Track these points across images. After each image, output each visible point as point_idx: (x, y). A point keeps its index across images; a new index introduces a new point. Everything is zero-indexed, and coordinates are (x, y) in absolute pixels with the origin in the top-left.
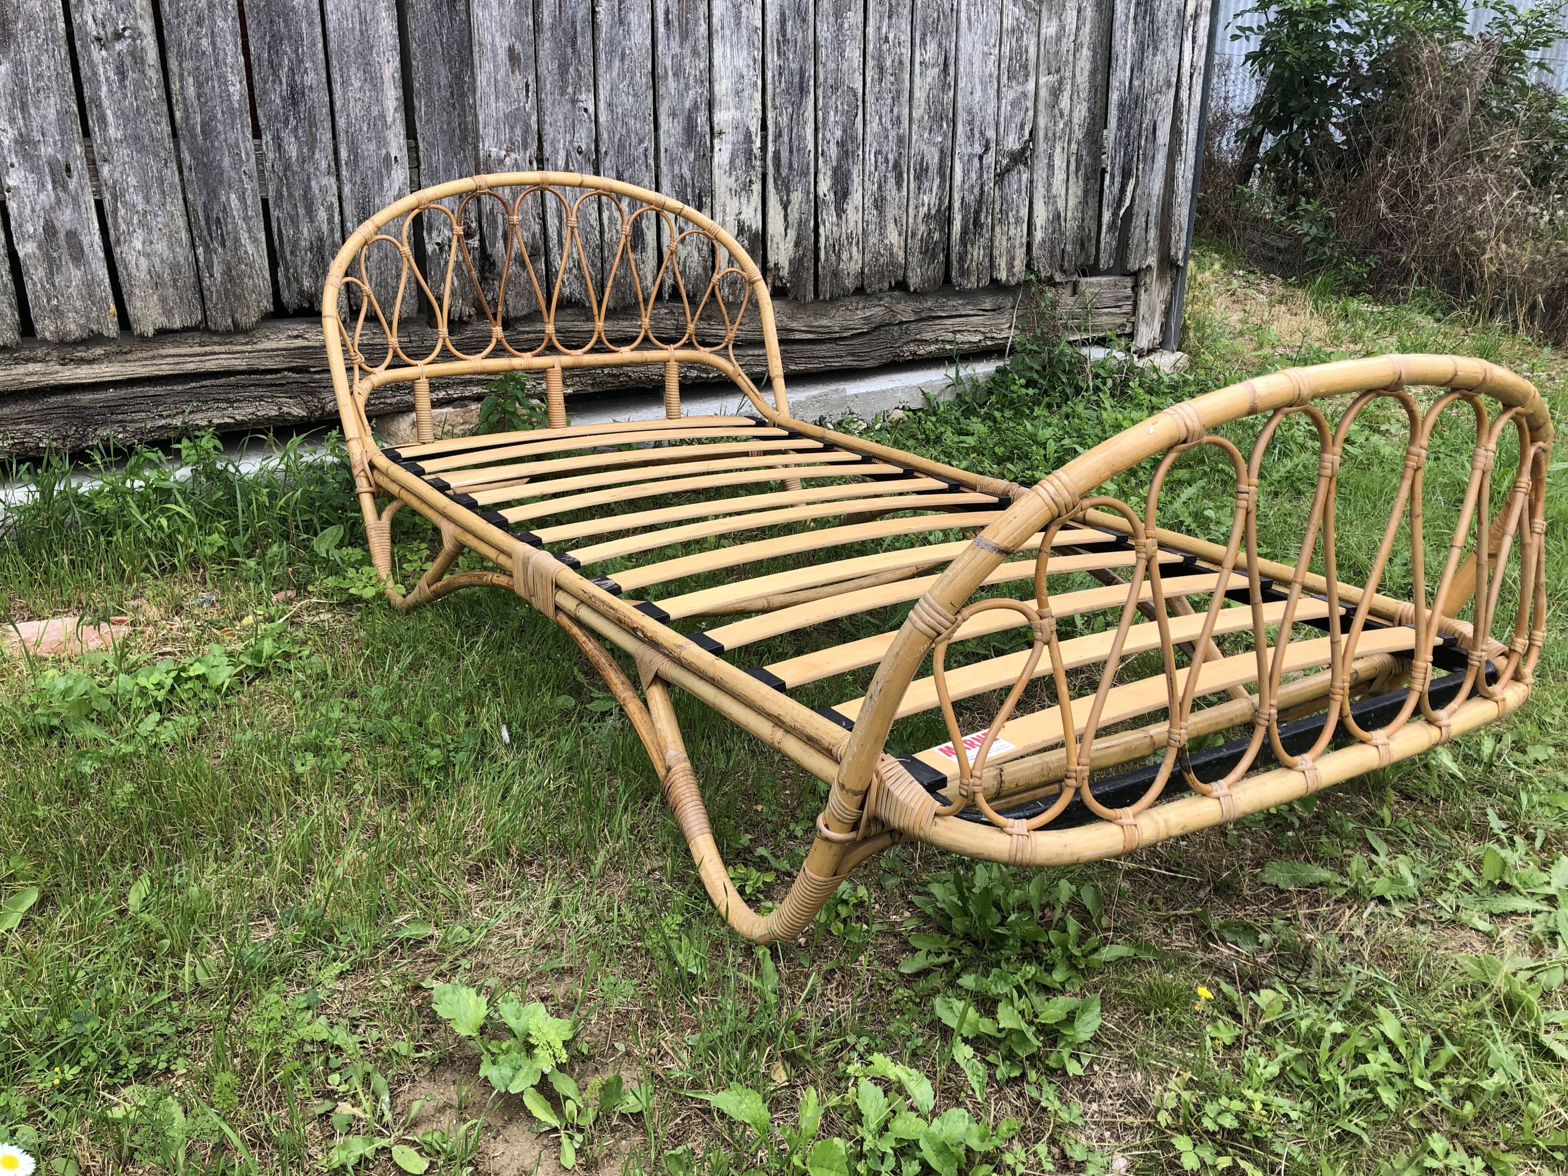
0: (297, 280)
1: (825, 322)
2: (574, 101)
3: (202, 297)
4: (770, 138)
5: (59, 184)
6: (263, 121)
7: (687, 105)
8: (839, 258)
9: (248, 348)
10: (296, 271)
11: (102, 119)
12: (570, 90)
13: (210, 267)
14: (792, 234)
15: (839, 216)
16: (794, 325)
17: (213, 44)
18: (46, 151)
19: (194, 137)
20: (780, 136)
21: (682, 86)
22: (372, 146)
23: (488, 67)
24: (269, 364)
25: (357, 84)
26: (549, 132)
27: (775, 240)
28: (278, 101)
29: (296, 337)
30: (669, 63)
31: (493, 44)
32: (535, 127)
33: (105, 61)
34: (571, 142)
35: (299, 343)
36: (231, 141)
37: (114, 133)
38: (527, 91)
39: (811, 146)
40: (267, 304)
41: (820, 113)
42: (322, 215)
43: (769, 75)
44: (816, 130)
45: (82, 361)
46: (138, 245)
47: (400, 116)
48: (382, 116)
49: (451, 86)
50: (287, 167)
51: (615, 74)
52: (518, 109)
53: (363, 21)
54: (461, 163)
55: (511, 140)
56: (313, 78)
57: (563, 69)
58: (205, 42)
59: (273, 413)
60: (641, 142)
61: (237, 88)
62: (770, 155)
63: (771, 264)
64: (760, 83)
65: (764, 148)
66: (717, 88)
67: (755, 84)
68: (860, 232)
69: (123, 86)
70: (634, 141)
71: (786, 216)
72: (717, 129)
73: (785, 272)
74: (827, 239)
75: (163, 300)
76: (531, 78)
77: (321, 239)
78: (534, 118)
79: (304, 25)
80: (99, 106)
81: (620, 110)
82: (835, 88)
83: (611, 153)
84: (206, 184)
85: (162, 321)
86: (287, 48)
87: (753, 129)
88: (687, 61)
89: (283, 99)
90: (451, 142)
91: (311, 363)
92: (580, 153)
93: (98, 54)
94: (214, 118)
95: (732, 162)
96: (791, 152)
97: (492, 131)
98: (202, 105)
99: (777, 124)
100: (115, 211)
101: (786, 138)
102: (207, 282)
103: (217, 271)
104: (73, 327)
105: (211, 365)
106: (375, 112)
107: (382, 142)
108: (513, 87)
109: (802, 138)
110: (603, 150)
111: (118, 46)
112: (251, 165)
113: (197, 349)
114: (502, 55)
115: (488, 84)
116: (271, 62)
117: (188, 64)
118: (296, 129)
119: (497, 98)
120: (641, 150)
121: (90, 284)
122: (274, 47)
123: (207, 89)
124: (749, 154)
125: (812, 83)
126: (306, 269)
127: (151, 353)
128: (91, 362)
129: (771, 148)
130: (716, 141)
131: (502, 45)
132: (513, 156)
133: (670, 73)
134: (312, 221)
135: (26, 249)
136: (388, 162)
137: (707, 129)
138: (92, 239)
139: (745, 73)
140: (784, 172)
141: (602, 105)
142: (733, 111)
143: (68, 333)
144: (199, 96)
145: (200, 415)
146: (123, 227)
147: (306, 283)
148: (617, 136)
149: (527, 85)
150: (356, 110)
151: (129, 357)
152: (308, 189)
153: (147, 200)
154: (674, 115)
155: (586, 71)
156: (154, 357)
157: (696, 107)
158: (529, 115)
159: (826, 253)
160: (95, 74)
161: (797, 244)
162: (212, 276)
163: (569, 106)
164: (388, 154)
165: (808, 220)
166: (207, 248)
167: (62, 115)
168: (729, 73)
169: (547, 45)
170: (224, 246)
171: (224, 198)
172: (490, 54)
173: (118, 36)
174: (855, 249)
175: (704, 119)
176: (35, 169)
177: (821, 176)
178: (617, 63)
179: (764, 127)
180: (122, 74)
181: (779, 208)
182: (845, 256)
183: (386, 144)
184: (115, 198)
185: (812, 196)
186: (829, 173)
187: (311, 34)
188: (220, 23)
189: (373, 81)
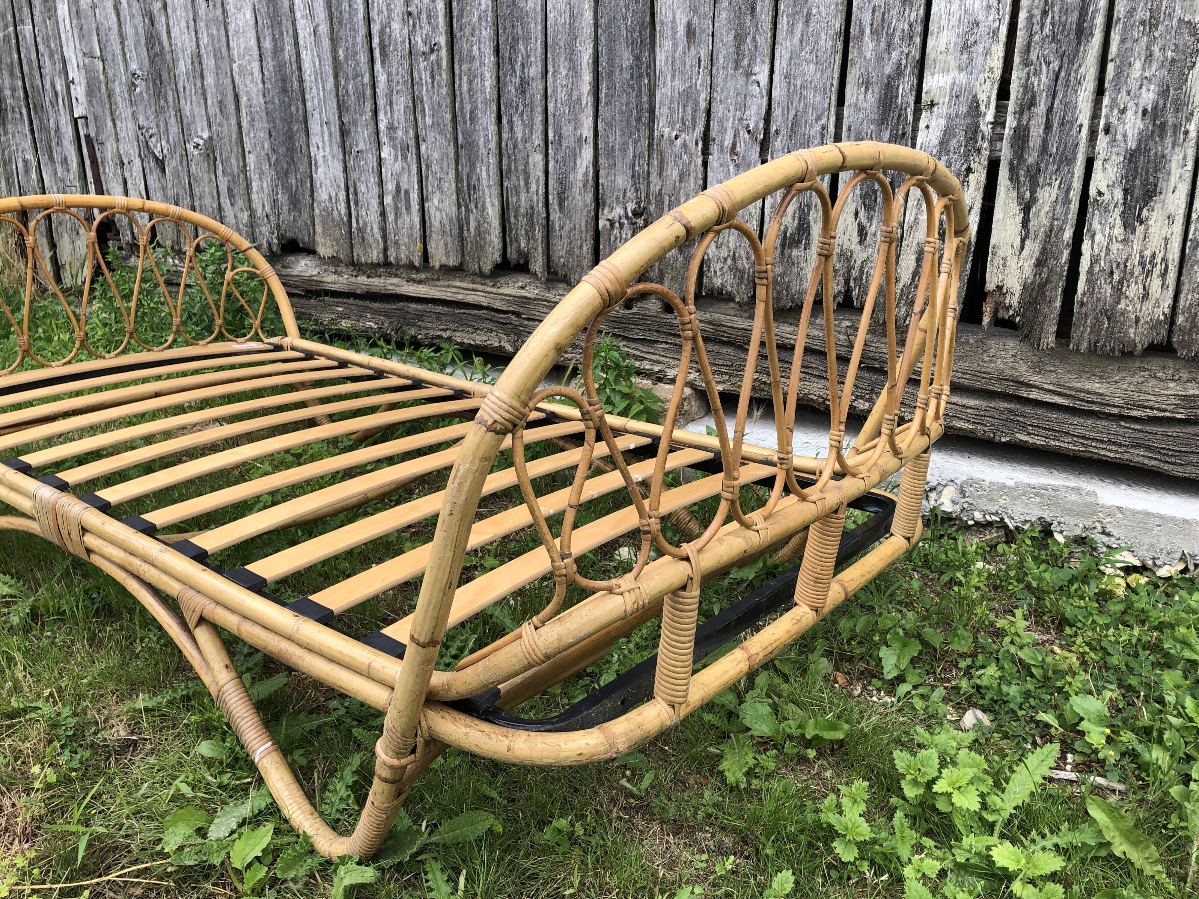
0: (516, 240)
1: (1096, 386)
2: (749, 74)
3: (462, 245)
4: (1011, 109)
5: (404, 157)
6: (503, 108)
7: (888, 69)
8: (1119, 292)
9: (494, 290)
10: (516, 233)
11: (423, 110)
12: (746, 62)
13: (468, 223)
14: (1033, 248)
15: (1129, 227)
16: (1035, 379)
17: (479, 49)
18: (400, 133)
19: (465, 122)
20: (1032, 103)
21: (883, 45)
22: (571, 128)
23: (667, 45)
24: (498, 305)
25: (564, 73)
26: (718, 110)
27: (1001, 253)
28: (513, 91)
29: (522, 288)
30: (867, 18)
31: (674, 21)
32: (703, 105)
33: (425, 68)
34: (741, 120)
35: (523, 293)
36: (485, 125)
37: (429, 121)
38: (699, 67)
39: (1084, 118)
40: (497, 257)
41: (1111, 68)
42: (533, 187)
43: (1023, 15)
44: (1100, 91)
45: (415, 281)
46: (436, 202)
47: (590, 99)
48: (579, 100)
49: (632, 68)
50: (515, 146)
51: (796, 40)
52: (690, 87)
53: (572, 16)
54: (636, 142)
55: (682, 120)
56: (535, 70)
57: (739, 40)
58: (475, 48)
59: (496, 344)
60: (818, 118)
61: (489, 83)
62: (1007, 132)
63: (990, 285)
64: (1004, 30)
65: (999, 122)
66: (931, 43)
67: (995, 33)
68: (1174, 254)
69: (433, 87)
70: (811, 117)
71: (1025, 223)
72: (925, 98)
73: (1014, 300)
74: (1095, 260)
75: (446, 245)
76: (704, 53)
77: (532, 208)
78: (703, 96)
79: (532, 25)
80: (422, 102)
81: (799, 83)
82: (1152, 24)
83: (783, 132)
84: (470, 159)
85: (444, 260)
86: (521, 47)
87: (982, 97)
88: (894, 12)
89: (516, 90)
90: (628, 122)
91: (521, 310)
92: (749, 132)
93: (423, 65)
94: (476, 108)
95: (944, 143)
96: (1048, 126)
97: (665, 110)
98: (471, 97)
99: (1027, 87)
100: (427, 177)
101: (1041, 108)
102: (466, 234)
103: (473, 225)
104: (403, 256)
105: (471, 298)
106: (575, 98)
107: (577, 124)
108: (689, 63)
109: (1069, 106)
110: (773, 128)
111: (433, 57)
112: (493, 145)
113: (471, 286)
114: (681, 31)
115: (666, 64)
116: (510, 59)
117: (465, 67)
118: (522, 114)
119: (673, 77)
120: (818, 128)
121: (412, 227)
122: (513, 48)
123: (474, 85)
124: (973, 132)
125: (1100, 20)
126: (523, 232)
127: (447, 283)
128: (420, 282)
129: (1011, 122)
130: (924, 115)
131: (682, 20)
132: (683, 136)
133: (868, 31)
134: (528, 192)
135: (388, 200)
136: (580, 141)
137: (911, 100)
138: (414, 197)
139: (981, 17)
140: (1031, 158)
141: (776, 77)
142: (954, 73)
143: (401, 259)
144: (470, 90)
145: (458, 334)
146: (430, 189)
147: (523, 245)
148: (792, 113)
149: (700, 61)
150: (562, 94)
151: (437, 283)
152: (527, 164)
153: (442, 168)
154: (867, 84)
155: (764, 40)
156: (448, 286)
157: (899, 71)
158: (698, 92)
159: (1090, 282)
160: (421, 79)
161: (1040, 263)
162: (468, 230)
163: (742, 80)
164: (581, 135)
165: (1061, 230)
166: (467, 207)
167: (406, 107)
168: (954, 21)
169: (724, 15)
170: (476, 207)
171: (478, 170)
172: (670, 32)
173: (432, 51)
174: (1155, 284)
175: (908, 87)
176: (394, 147)
177: (1097, 165)
178: (800, 26)
179: (1003, 94)
180: (432, 77)
181: (1014, 208)
182: (1133, 290)
183: (582, 125)
184: (428, 167)
185: (1075, 196)
186: (1117, 159)
187: (535, 33)
188: (484, 32)
189: (574, 69)
